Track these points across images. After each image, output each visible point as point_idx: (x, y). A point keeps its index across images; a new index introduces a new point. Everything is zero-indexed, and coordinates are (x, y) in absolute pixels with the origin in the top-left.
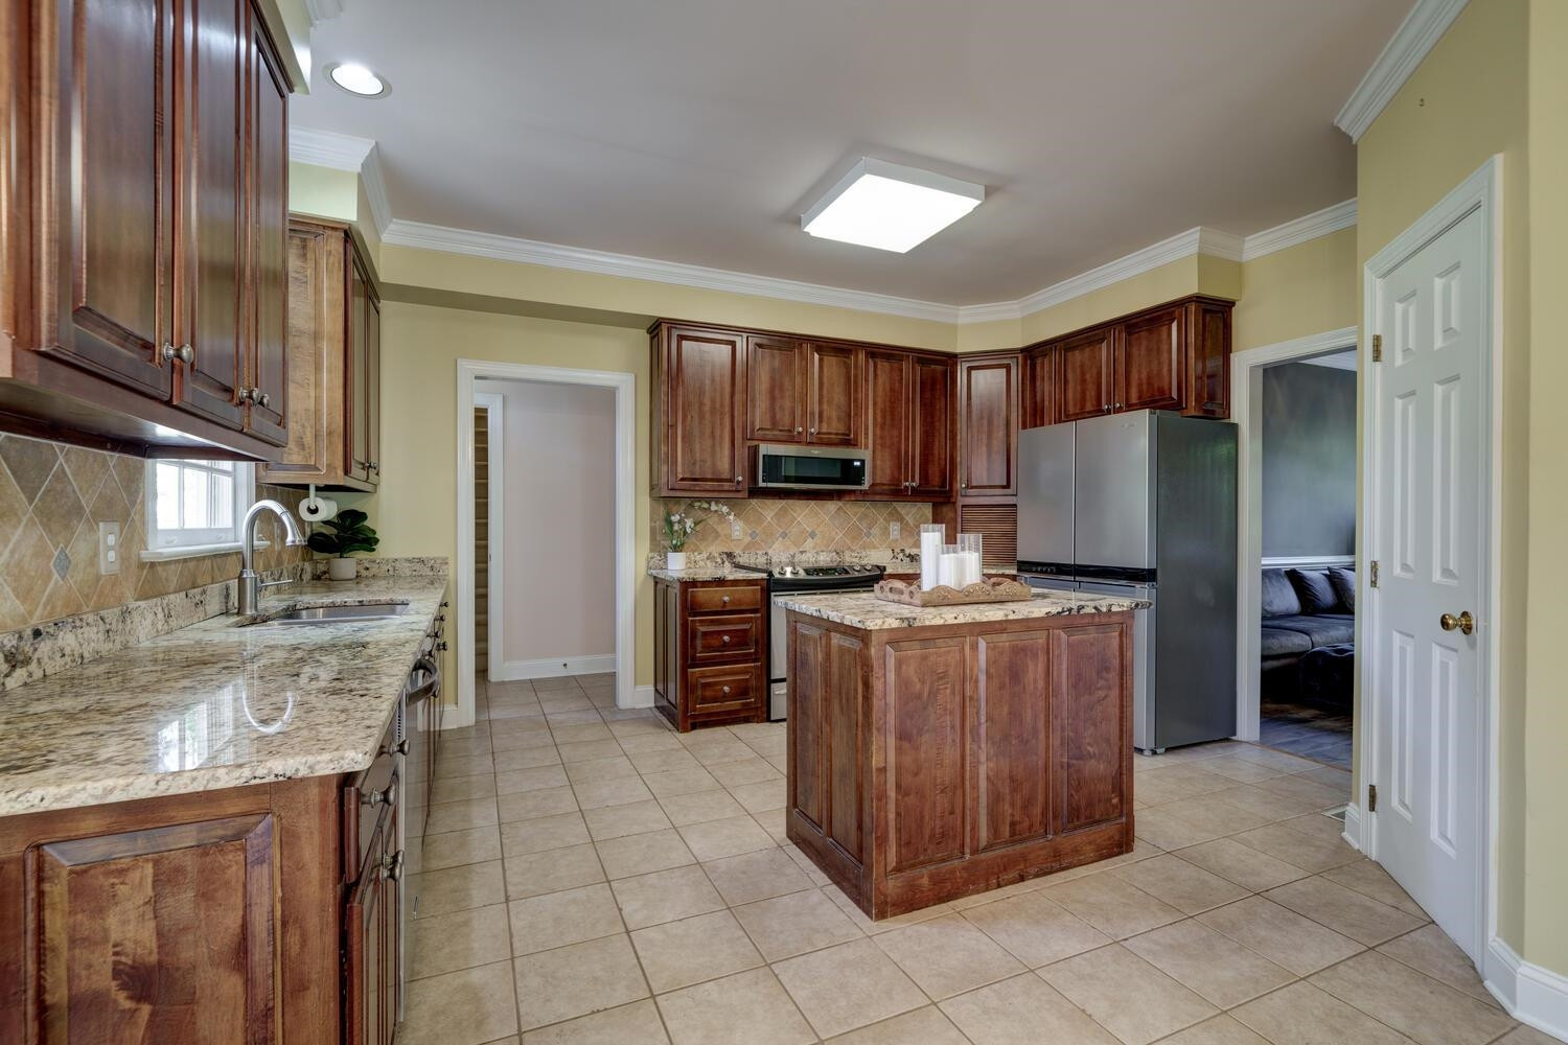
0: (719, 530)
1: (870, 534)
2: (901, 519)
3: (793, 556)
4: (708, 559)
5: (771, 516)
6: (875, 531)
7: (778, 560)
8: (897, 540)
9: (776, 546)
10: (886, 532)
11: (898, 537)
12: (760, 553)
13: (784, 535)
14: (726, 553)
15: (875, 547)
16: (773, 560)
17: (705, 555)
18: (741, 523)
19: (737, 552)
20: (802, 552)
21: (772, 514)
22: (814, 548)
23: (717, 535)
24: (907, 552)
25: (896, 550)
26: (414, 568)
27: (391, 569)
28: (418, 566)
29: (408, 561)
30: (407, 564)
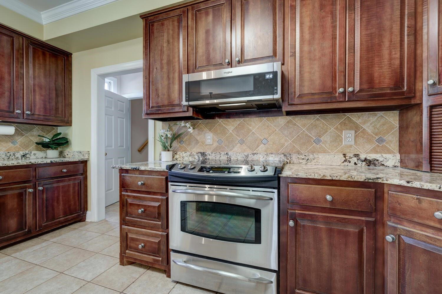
0: (198, 139)
1: (319, 141)
2: (356, 128)
3: (247, 156)
4: (190, 156)
5: (232, 129)
6: (327, 138)
7: (235, 159)
8: (351, 146)
9: (235, 149)
10: (337, 139)
11: (353, 143)
12: (223, 153)
13: (242, 142)
14: (201, 153)
15: (325, 152)
16: (232, 159)
17: (188, 153)
18: (211, 134)
19: (208, 152)
20: (254, 154)
21: (233, 128)
22: (266, 151)
23: (197, 142)
24: (363, 157)
25: (348, 155)
26: (79, 155)
27: (73, 155)
28: (80, 154)
29: (77, 152)
30: (77, 154)
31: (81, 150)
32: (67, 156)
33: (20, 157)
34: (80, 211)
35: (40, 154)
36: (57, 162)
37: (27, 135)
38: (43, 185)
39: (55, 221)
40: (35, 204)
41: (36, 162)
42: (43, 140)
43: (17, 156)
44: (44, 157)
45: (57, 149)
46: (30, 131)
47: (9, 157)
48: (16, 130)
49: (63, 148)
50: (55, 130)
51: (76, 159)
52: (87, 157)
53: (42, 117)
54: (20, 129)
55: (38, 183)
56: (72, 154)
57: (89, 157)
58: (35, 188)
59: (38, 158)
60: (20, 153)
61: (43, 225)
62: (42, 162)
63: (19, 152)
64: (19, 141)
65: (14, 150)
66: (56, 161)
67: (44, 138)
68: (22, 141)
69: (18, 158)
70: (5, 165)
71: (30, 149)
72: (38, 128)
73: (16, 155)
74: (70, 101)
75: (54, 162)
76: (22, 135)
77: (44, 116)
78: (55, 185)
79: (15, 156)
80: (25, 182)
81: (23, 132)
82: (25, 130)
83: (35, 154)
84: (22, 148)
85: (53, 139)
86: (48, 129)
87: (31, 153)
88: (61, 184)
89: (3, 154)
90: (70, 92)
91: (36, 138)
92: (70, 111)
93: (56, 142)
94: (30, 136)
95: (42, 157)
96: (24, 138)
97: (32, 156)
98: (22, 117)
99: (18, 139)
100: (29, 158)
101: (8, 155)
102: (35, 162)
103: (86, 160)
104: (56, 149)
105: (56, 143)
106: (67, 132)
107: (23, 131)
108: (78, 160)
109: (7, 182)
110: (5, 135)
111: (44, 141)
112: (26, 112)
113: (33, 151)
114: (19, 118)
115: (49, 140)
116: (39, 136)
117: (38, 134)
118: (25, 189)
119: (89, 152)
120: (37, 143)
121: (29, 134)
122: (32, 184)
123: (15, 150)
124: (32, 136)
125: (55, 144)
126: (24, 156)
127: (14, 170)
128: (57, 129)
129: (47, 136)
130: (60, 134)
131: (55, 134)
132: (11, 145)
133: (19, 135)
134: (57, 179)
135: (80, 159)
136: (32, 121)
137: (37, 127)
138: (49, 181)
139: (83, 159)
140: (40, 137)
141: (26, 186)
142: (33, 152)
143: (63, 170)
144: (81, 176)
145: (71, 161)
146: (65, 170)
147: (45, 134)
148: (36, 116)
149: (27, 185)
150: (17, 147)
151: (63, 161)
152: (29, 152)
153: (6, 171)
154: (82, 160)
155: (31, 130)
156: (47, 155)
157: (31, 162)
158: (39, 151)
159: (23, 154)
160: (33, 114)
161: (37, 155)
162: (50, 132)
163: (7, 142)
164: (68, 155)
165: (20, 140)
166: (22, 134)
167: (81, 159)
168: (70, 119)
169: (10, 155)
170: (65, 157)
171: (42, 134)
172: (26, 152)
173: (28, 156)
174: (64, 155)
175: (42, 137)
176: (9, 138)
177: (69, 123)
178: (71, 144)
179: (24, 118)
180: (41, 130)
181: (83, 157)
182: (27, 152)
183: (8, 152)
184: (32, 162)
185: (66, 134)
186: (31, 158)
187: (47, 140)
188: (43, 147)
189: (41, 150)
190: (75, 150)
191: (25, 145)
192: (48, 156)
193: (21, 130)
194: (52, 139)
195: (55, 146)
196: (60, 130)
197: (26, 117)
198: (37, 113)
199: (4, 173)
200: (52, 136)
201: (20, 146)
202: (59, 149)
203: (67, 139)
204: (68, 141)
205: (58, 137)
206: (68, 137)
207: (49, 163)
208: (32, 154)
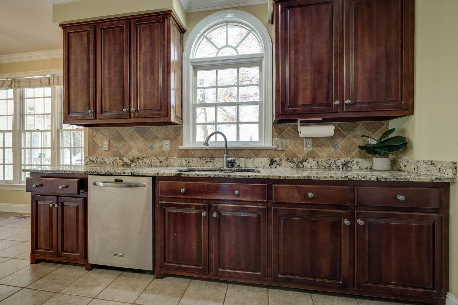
26: (428, 169)
27: (416, 168)
28: (431, 168)
29: (425, 163)
30: (425, 165)
31: (435, 159)
32: (404, 169)
33: (341, 166)
34: (431, 287)
35: (364, 163)
36: (388, 180)
37: (348, 136)
38: (365, 217)
39: (383, 286)
40: (352, 244)
41: (355, 178)
42: (368, 142)
43: (338, 164)
44: (369, 168)
45: (388, 157)
46: (352, 131)
47: (330, 165)
48: (336, 130)
49: (397, 154)
50: (384, 126)
51: (425, 178)
52: (451, 176)
53: (366, 105)
54: (342, 128)
55: (357, 212)
56: (413, 166)
57: (455, 174)
58: (352, 218)
59: (362, 169)
60: (341, 161)
61: (364, 284)
62: (364, 178)
63: (340, 159)
64: (340, 145)
65: (335, 157)
66: (386, 178)
67: (370, 139)
68: (344, 144)
69: (339, 167)
70: (317, 179)
71: (352, 156)
72: (362, 125)
73: (336, 162)
74: (410, 69)
75: (382, 180)
76: (344, 136)
77: (368, 103)
78: (383, 221)
79: (336, 164)
80: (340, 207)
81: (344, 133)
82: (347, 130)
83: (357, 163)
84: (344, 154)
85: (382, 140)
86: (374, 125)
87: (353, 161)
88: (394, 223)
89: (324, 162)
90: (410, 53)
91: (360, 140)
92: (411, 87)
93: (386, 144)
94: (352, 137)
95: (367, 168)
96: (346, 140)
97: (355, 165)
98: (341, 110)
99: (339, 142)
100: (350, 167)
101: (329, 163)
102: (353, 178)
103: (447, 181)
104: (386, 155)
105: (386, 146)
106: (404, 126)
107: (344, 131)
108: (429, 181)
109: (320, 203)
110: (326, 137)
111: (370, 143)
112: (346, 102)
113: (356, 158)
114: (338, 112)
115: (376, 142)
116: (363, 136)
117: (362, 133)
118: (340, 218)
119: (455, 163)
120: (361, 148)
121: (351, 134)
122: (348, 212)
123: (337, 156)
124: (355, 137)
125: (385, 148)
126: (345, 164)
127: (327, 187)
128: (388, 124)
129: (373, 136)
130: (393, 130)
131: (384, 132)
132: (332, 150)
133: (340, 136)
134: (388, 211)
135: (434, 178)
136: (353, 113)
137: (360, 124)
138: (373, 212)
139: (440, 179)
140: (364, 138)
141: (341, 213)
142: (356, 160)
143: (398, 197)
144: (435, 215)
145: (415, 181)
146: (401, 198)
147: (370, 133)
148: (358, 106)
149: (342, 211)
150: (338, 152)
151: (398, 180)
152: (350, 159)
153: (318, 186)
154: (438, 181)
155: (353, 129)
156: (372, 165)
157: (347, 177)
158: (363, 158)
159: (344, 162)
160: (355, 103)
161: (360, 165)
162: (377, 130)
163: (328, 146)
164: (405, 166)
165: (341, 143)
166: (343, 134)
167: (436, 179)
168: (410, 102)
169: (331, 163)
170: (400, 171)
171: (368, 133)
172: (347, 160)
173: (349, 165)
174: (398, 167)
175: (367, 138)
176: (330, 141)
177: (408, 109)
178: (411, 147)
179: (343, 112)
180: (366, 128)
181: (439, 174)
182: (349, 159)
183: (329, 159)
184: (349, 177)
185: (403, 131)
186: (353, 168)
187: (374, 142)
188: (369, 152)
189: (365, 158)
190: (419, 159)
191: (347, 150)
192: (375, 167)
193: (343, 130)
194: (380, 140)
195: (384, 151)
196: (392, 124)
197: (345, 109)
198: (359, 101)
199: (316, 189)
200: (381, 136)
201: (341, 151)
202: (391, 156)
203: (405, 138)
204: (407, 141)
205: (390, 136)
206: (406, 135)
207: (373, 181)
208: (355, 162)
